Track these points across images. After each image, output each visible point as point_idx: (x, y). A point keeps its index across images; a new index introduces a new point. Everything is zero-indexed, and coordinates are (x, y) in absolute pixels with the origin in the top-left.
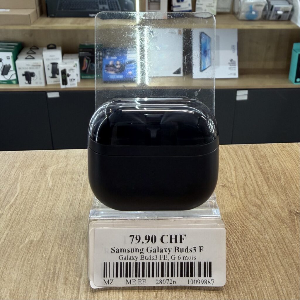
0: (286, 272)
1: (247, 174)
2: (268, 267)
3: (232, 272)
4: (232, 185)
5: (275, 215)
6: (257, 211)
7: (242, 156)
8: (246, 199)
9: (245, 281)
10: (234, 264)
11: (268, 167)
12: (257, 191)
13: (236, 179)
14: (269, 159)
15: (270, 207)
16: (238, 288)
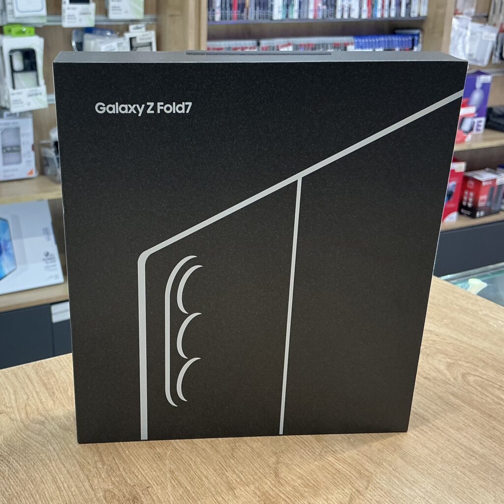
0: (68, 471)
1: (29, 395)
2: (49, 472)
3: (13, 487)
4: (11, 409)
5: (60, 427)
6: (40, 428)
7: (23, 377)
8: (27, 419)
9: (26, 490)
10: (15, 479)
11: (54, 382)
12: (41, 408)
13: (16, 403)
14: (55, 372)
15: (55, 420)
16: (19, 497)
